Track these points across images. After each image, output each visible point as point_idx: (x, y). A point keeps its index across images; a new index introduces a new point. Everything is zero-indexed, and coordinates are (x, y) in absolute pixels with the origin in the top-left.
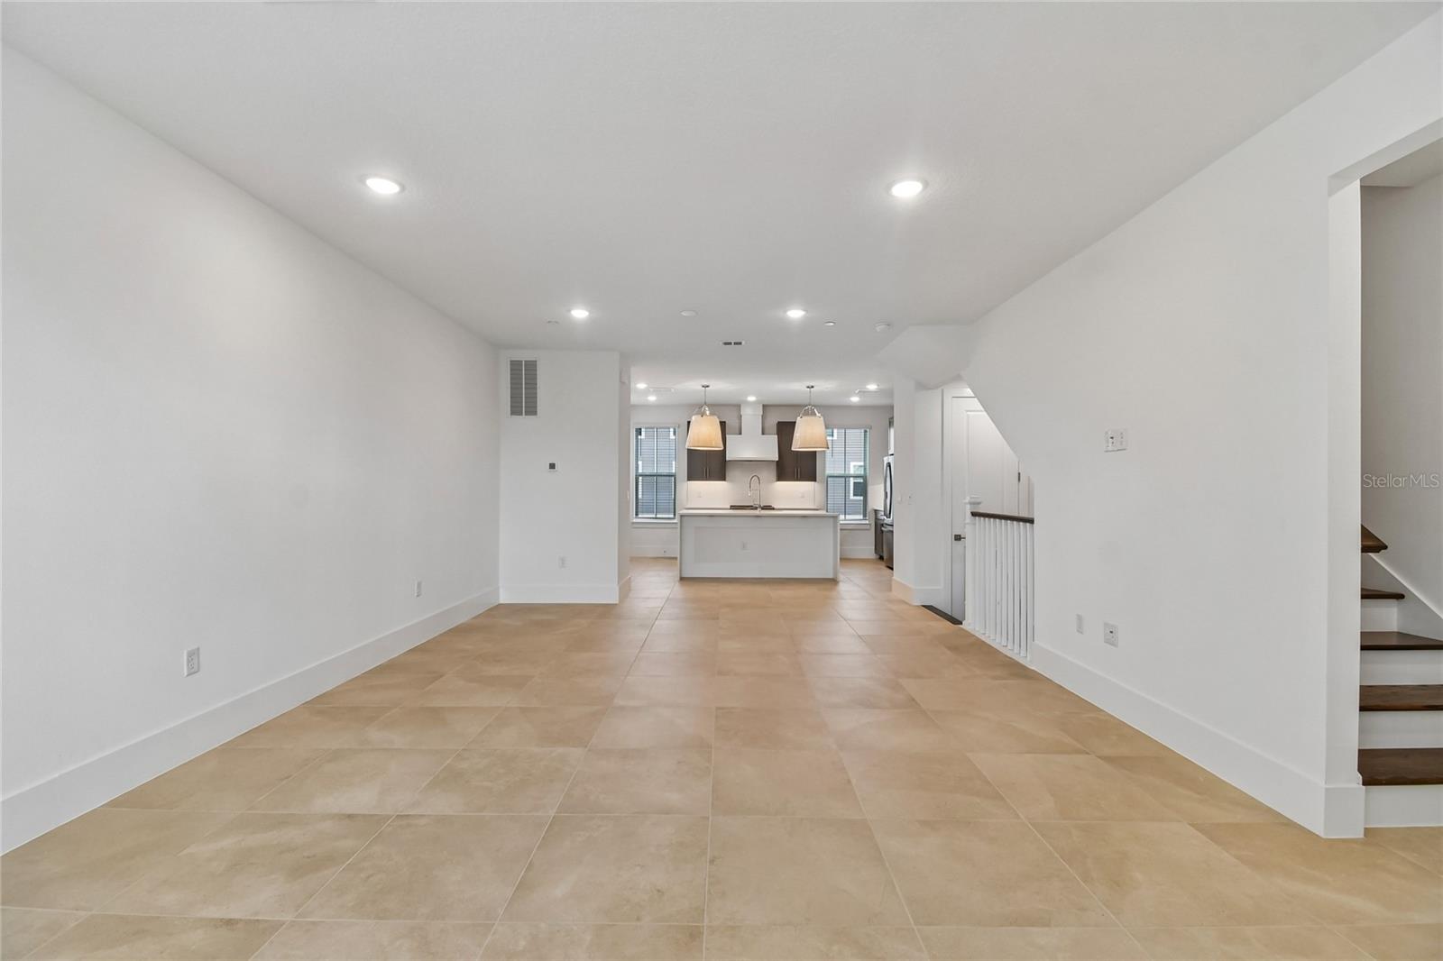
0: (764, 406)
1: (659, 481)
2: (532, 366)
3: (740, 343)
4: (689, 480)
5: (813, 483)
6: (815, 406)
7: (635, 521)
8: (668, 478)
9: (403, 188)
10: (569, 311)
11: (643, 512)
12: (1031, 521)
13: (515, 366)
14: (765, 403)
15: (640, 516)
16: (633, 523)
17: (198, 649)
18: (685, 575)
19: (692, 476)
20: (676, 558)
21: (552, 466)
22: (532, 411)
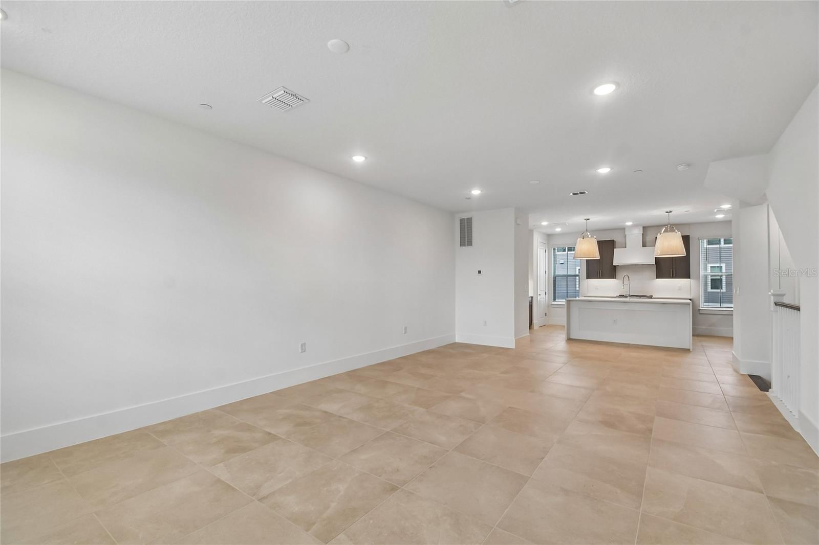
0: (643, 227)
1: (570, 278)
2: (470, 220)
3: (584, 193)
4: (587, 278)
5: (689, 279)
6: (673, 225)
7: (553, 303)
8: (574, 277)
9: (366, 158)
10: (471, 191)
11: (558, 298)
12: (798, 309)
13: (462, 221)
14: (644, 226)
15: (557, 300)
16: (552, 304)
17: (305, 343)
18: (572, 337)
19: (589, 276)
20: (565, 326)
21: (480, 272)
22: (470, 244)
